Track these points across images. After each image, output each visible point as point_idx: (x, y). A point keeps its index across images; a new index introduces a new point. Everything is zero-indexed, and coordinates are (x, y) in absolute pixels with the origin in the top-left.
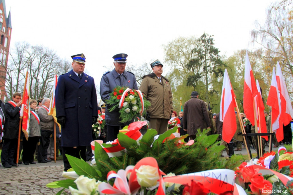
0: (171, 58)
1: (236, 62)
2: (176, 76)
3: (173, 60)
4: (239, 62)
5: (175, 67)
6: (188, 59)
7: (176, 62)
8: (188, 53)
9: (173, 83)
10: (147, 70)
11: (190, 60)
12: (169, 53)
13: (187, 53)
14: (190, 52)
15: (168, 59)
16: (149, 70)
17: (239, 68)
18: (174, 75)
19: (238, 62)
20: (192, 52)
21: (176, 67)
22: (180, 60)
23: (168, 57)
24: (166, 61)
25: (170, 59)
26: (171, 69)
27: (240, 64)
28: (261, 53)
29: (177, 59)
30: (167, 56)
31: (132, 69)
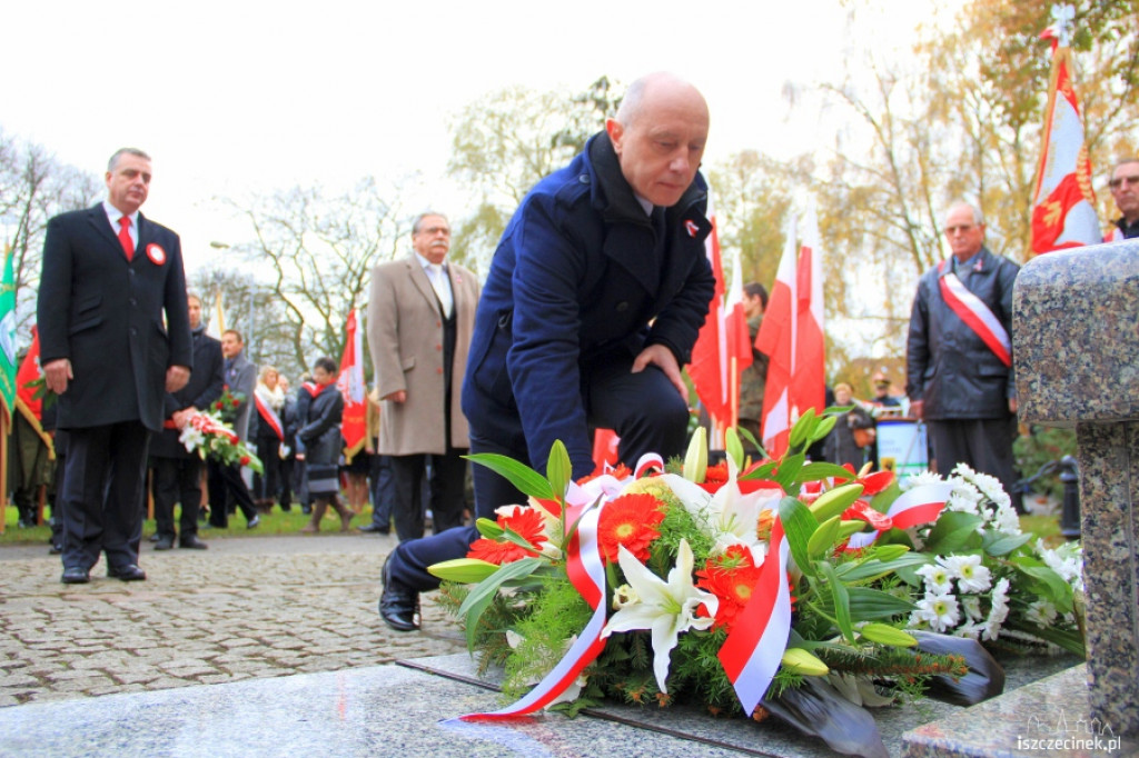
0: (469, 160)
1: (721, 193)
2: (487, 232)
3: (478, 169)
4: (730, 197)
5: (485, 197)
6: (537, 170)
7: (488, 177)
8: (538, 145)
9: (474, 261)
10: (376, 204)
11: (543, 172)
12: (464, 142)
13: (534, 146)
14: (546, 143)
15: (461, 163)
16: (380, 204)
17: (730, 217)
18: (481, 229)
19: (727, 193)
20: (554, 143)
21: (490, 200)
22: (505, 170)
23: (461, 157)
24: (451, 172)
25: (464, 166)
26: (467, 207)
27: (734, 203)
28: (813, 166)
29: (496, 167)
30: (455, 153)
31: (315, 196)
